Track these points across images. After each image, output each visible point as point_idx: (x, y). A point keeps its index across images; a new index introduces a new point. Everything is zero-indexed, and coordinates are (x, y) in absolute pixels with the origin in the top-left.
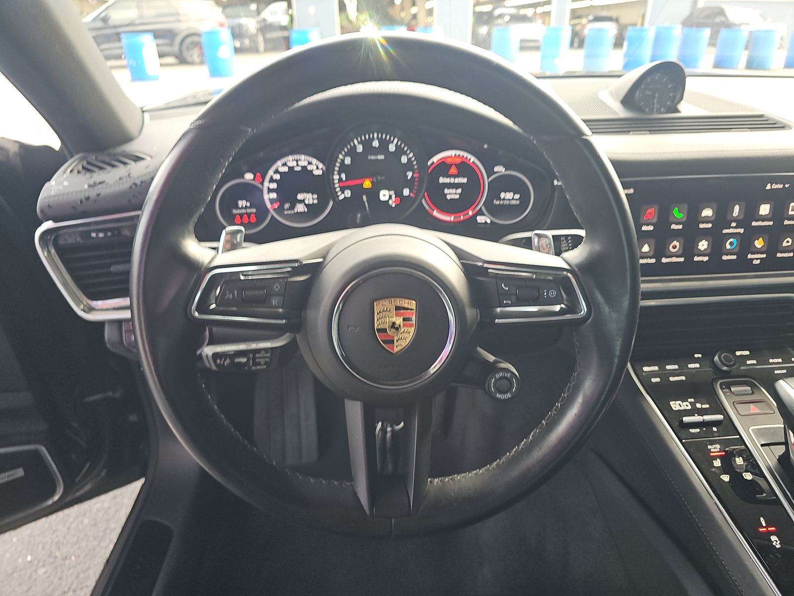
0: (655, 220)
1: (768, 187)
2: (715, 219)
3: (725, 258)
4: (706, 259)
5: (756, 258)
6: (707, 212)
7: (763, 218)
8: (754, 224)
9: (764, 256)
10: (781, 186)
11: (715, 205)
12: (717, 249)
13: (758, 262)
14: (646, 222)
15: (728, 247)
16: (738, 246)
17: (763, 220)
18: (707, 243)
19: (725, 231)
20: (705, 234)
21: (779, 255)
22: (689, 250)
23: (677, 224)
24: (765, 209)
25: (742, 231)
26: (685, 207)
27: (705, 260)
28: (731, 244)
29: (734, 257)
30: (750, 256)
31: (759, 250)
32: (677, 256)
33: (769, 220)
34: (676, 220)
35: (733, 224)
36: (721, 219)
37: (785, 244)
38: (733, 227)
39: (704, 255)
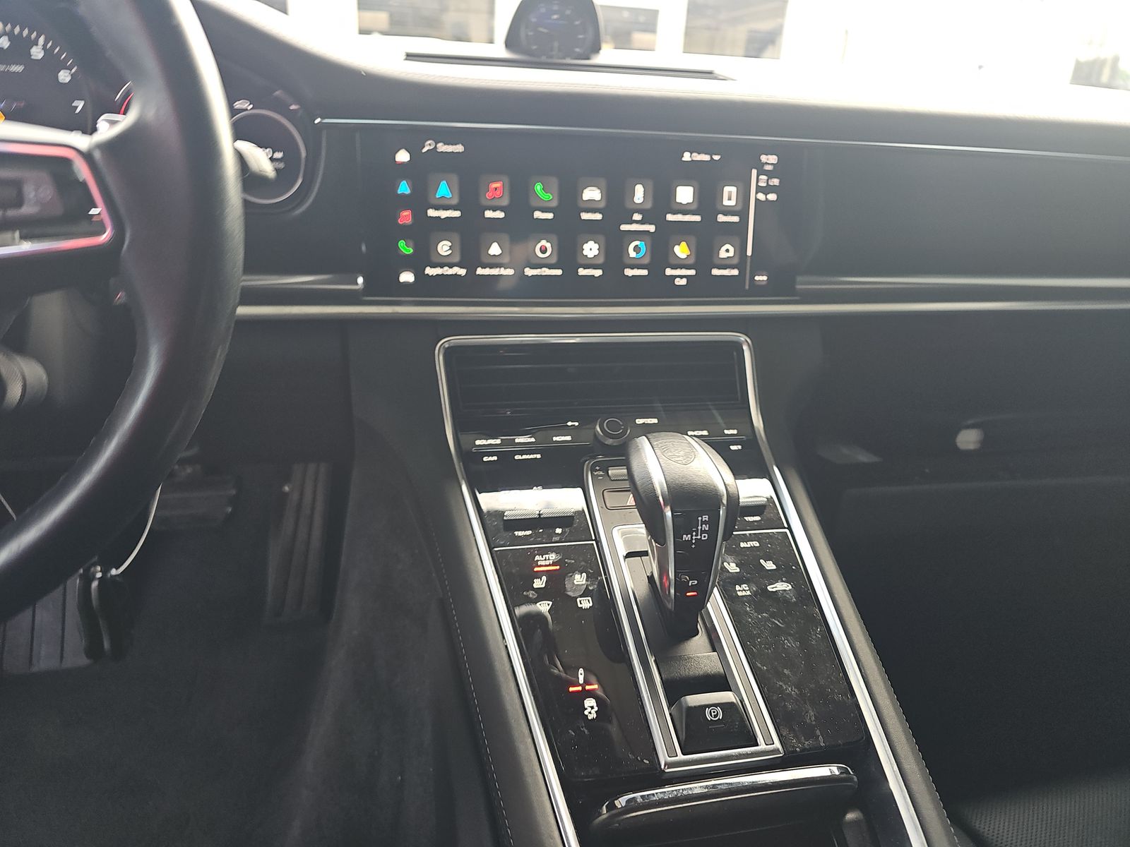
0: (505, 202)
1: (687, 157)
2: (607, 206)
3: (629, 272)
4: (598, 273)
5: (681, 276)
6: (592, 194)
7: (684, 210)
8: (670, 217)
9: (692, 272)
10: (706, 158)
11: (603, 182)
12: (614, 257)
13: (683, 282)
14: (489, 203)
15: (632, 254)
16: (649, 253)
17: (685, 213)
18: (596, 246)
19: (624, 227)
20: (592, 230)
21: (715, 272)
22: (568, 256)
23: (544, 210)
24: (685, 194)
25: (652, 228)
26: (554, 182)
27: (597, 275)
28: (637, 249)
29: (645, 272)
30: (669, 272)
31: (681, 262)
32: (550, 267)
33: (694, 213)
34: (541, 205)
35: (637, 217)
36: (617, 208)
37: (723, 254)
38: (637, 222)
39: (595, 267)
